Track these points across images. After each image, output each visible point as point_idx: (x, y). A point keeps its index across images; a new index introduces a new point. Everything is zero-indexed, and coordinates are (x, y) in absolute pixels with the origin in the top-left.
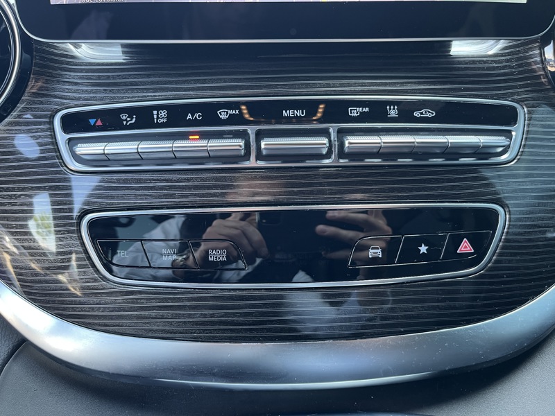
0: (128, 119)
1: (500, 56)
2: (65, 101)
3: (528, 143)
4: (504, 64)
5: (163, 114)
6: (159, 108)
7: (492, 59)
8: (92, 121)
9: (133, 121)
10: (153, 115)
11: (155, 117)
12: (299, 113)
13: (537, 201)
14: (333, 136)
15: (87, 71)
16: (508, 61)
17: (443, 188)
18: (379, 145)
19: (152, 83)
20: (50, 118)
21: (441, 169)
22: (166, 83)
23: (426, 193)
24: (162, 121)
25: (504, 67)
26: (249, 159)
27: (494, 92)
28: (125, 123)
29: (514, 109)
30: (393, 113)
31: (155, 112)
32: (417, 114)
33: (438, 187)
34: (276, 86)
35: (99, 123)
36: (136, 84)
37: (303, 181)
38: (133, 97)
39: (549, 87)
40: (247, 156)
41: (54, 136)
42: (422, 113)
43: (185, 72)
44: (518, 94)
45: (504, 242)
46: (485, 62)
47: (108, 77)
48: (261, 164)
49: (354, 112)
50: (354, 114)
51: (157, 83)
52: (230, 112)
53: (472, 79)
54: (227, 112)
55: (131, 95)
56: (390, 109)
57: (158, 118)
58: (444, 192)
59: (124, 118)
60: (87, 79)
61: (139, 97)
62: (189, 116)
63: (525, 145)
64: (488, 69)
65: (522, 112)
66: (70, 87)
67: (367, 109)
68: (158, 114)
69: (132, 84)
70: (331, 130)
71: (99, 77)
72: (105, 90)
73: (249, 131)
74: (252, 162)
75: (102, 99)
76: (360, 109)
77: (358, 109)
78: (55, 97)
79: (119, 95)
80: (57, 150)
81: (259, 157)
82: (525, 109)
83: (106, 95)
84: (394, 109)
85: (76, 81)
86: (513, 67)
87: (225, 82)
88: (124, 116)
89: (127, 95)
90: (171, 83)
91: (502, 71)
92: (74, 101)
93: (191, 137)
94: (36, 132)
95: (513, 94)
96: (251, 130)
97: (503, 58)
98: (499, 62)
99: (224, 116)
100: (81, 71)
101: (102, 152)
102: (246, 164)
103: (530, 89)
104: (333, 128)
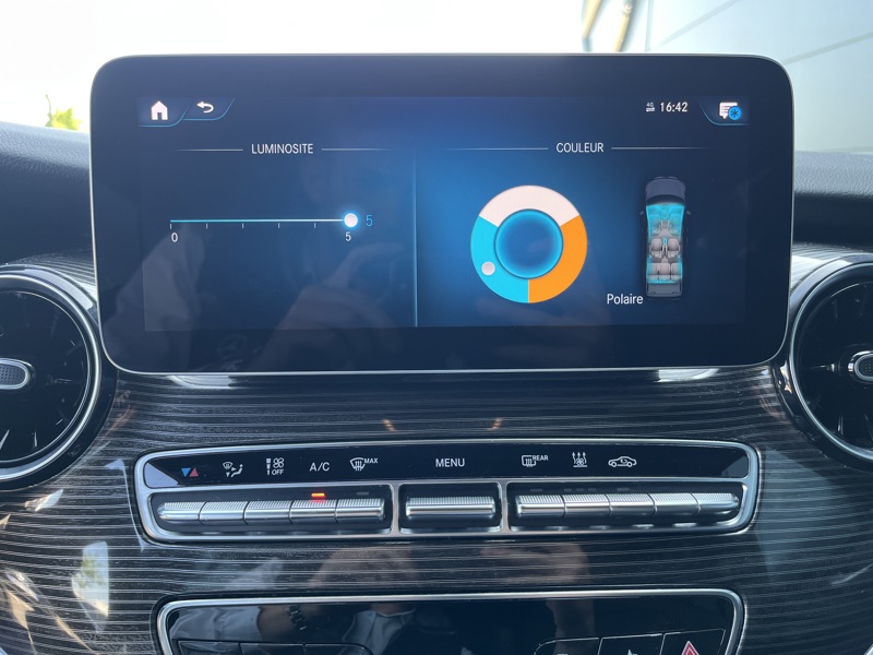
0: (233, 469)
1: (718, 380)
2: (152, 442)
3: (765, 500)
4: (725, 391)
5: (279, 463)
6: (274, 454)
7: (709, 384)
8: (185, 471)
9: (239, 472)
10: (266, 464)
11: (268, 466)
12: (456, 463)
13: (785, 583)
14: (502, 494)
15: (184, 401)
16: (729, 387)
17: (653, 568)
18: (562, 510)
19: (267, 419)
20: (130, 465)
21: (648, 540)
22: (285, 420)
23: (629, 575)
24: (277, 472)
25: (725, 396)
26: (389, 527)
27: (713, 431)
28: (228, 474)
29: (742, 453)
30: (580, 463)
31: (269, 461)
32: (612, 463)
33: (646, 566)
34: (427, 426)
35: (195, 474)
36: (245, 420)
37: (462, 558)
38: (240, 438)
39: (788, 422)
40: (386, 522)
41: (133, 490)
42: (619, 462)
43: (310, 405)
44: (746, 431)
45: (743, 644)
46: (699, 389)
47: (211, 411)
48: (406, 533)
49: (529, 462)
50: (529, 465)
51: (274, 420)
52: (367, 461)
53: (683, 413)
54: (363, 461)
55: (238, 435)
56: (576, 457)
57: (272, 468)
58: (654, 573)
59: (227, 467)
60: (183, 412)
61: (248, 438)
62: (313, 467)
63: (760, 504)
64: (705, 398)
65: (754, 457)
66: (160, 424)
67: (546, 458)
68: (272, 463)
69: (240, 420)
70: (500, 486)
71: (199, 411)
72: (205, 428)
73: (392, 488)
74: (394, 531)
75: (201, 440)
76: (536, 458)
77: (534, 457)
78: (140, 436)
79: (222, 435)
80: (136, 510)
81: (404, 522)
82: (759, 453)
83: (206, 435)
84: (581, 457)
85: (168, 414)
86: (736, 396)
87: (361, 419)
88: (227, 465)
89: (233, 435)
90: (292, 420)
91: (723, 401)
92: (163, 443)
93: (314, 495)
94: (110, 484)
95: (740, 432)
96: (394, 486)
97: (723, 383)
98: (719, 388)
99: (358, 467)
100: (176, 401)
101: (196, 517)
102: (386, 533)
103: (762, 425)
104: (501, 484)
